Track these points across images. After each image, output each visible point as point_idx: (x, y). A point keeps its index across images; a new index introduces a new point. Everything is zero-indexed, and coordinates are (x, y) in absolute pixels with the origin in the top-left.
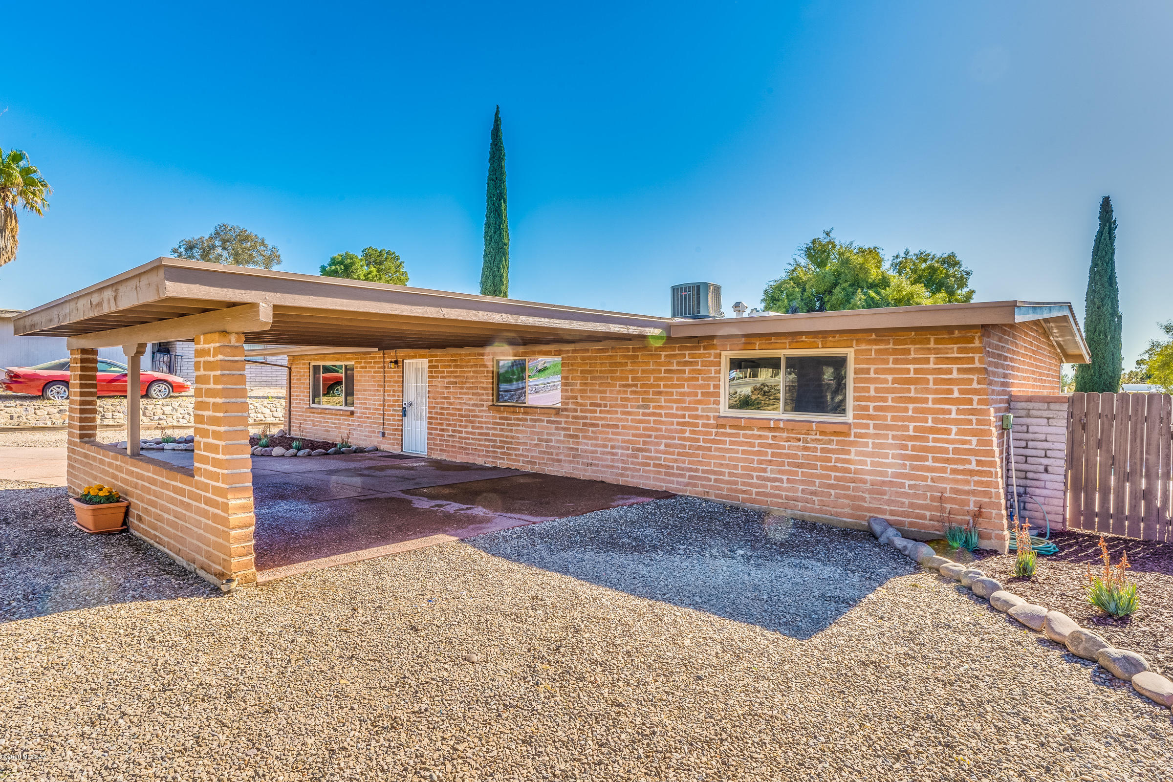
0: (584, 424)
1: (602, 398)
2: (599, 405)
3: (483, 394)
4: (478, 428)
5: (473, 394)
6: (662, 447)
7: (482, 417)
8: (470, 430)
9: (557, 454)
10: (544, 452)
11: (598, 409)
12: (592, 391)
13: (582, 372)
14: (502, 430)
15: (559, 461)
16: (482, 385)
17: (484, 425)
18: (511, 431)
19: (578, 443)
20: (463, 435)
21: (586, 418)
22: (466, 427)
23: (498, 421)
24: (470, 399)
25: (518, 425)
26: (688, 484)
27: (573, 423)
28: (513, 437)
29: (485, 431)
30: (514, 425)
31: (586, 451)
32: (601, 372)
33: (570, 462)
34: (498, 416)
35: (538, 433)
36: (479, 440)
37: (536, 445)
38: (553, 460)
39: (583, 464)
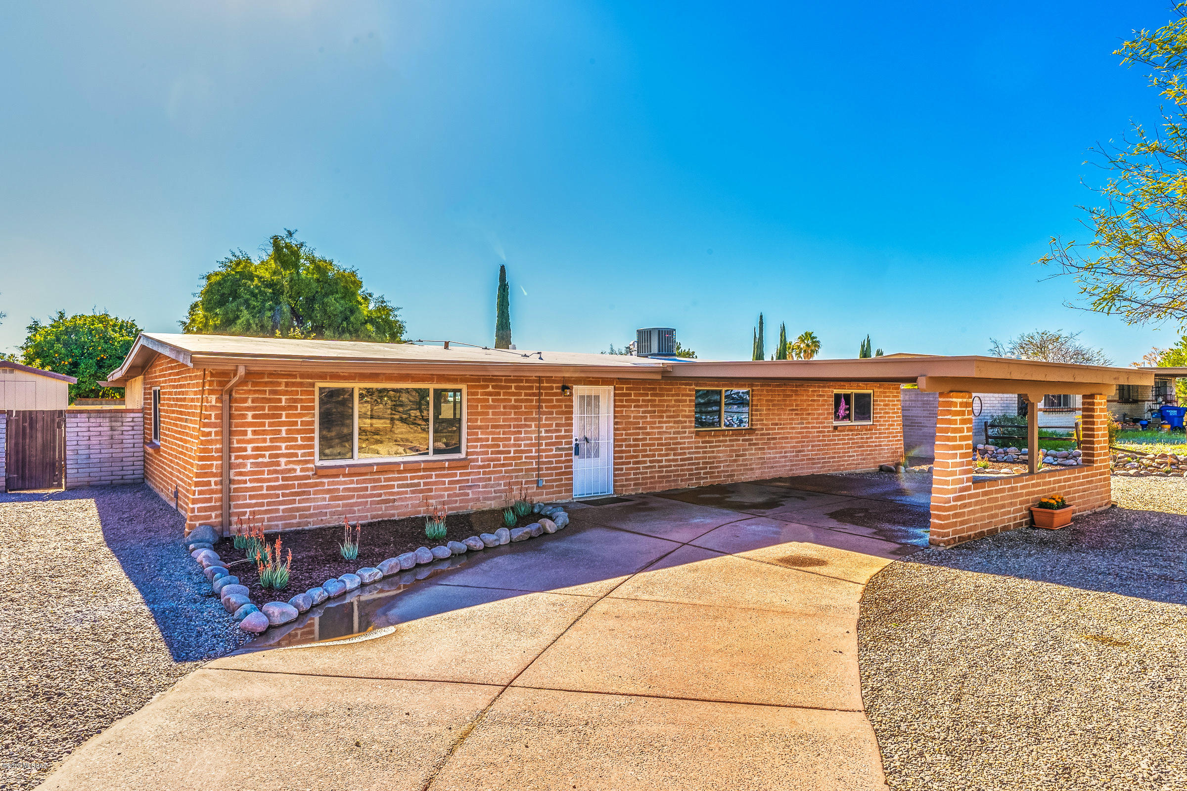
0: (768, 439)
1: (779, 419)
2: (777, 424)
3: (685, 422)
4: (680, 454)
5: (675, 422)
6: (810, 448)
7: (684, 443)
8: (672, 457)
9: (751, 465)
10: (741, 465)
11: (777, 427)
12: (773, 414)
13: (767, 401)
14: (705, 452)
15: (752, 469)
16: (684, 413)
17: (687, 451)
18: (713, 452)
19: (764, 454)
20: (664, 463)
21: (769, 434)
22: (667, 455)
23: (701, 445)
24: (671, 427)
25: (720, 446)
26: (822, 467)
27: (761, 439)
28: (715, 457)
29: (688, 456)
30: (716, 447)
31: (770, 458)
32: (778, 401)
33: (760, 468)
34: (700, 440)
35: (735, 451)
36: (682, 465)
37: (735, 461)
38: (748, 469)
39: (768, 468)
